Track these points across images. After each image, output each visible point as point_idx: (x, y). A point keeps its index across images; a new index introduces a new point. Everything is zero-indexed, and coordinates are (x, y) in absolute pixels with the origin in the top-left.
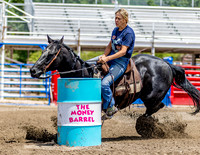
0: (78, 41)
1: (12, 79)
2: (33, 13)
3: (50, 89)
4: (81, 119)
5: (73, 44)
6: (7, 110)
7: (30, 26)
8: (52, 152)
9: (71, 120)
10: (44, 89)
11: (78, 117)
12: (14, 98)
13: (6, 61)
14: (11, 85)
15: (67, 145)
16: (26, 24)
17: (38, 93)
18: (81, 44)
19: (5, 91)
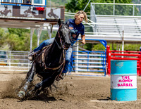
0: (123, 38)
1: (83, 60)
2: (95, 21)
3: (106, 67)
4: (124, 85)
5: (120, 39)
6: (80, 79)
7: (94, 29)
8: (107, 104)
9: (119, 85)
10: (102, 67)
11: (123, 83)
12: (84, 72)
13: (79, 49)
14: (82, 64)
15: (116, 100)
16: (91, 28)
17: (98, 69)
18: (124, 40)
19: (79, 68)
